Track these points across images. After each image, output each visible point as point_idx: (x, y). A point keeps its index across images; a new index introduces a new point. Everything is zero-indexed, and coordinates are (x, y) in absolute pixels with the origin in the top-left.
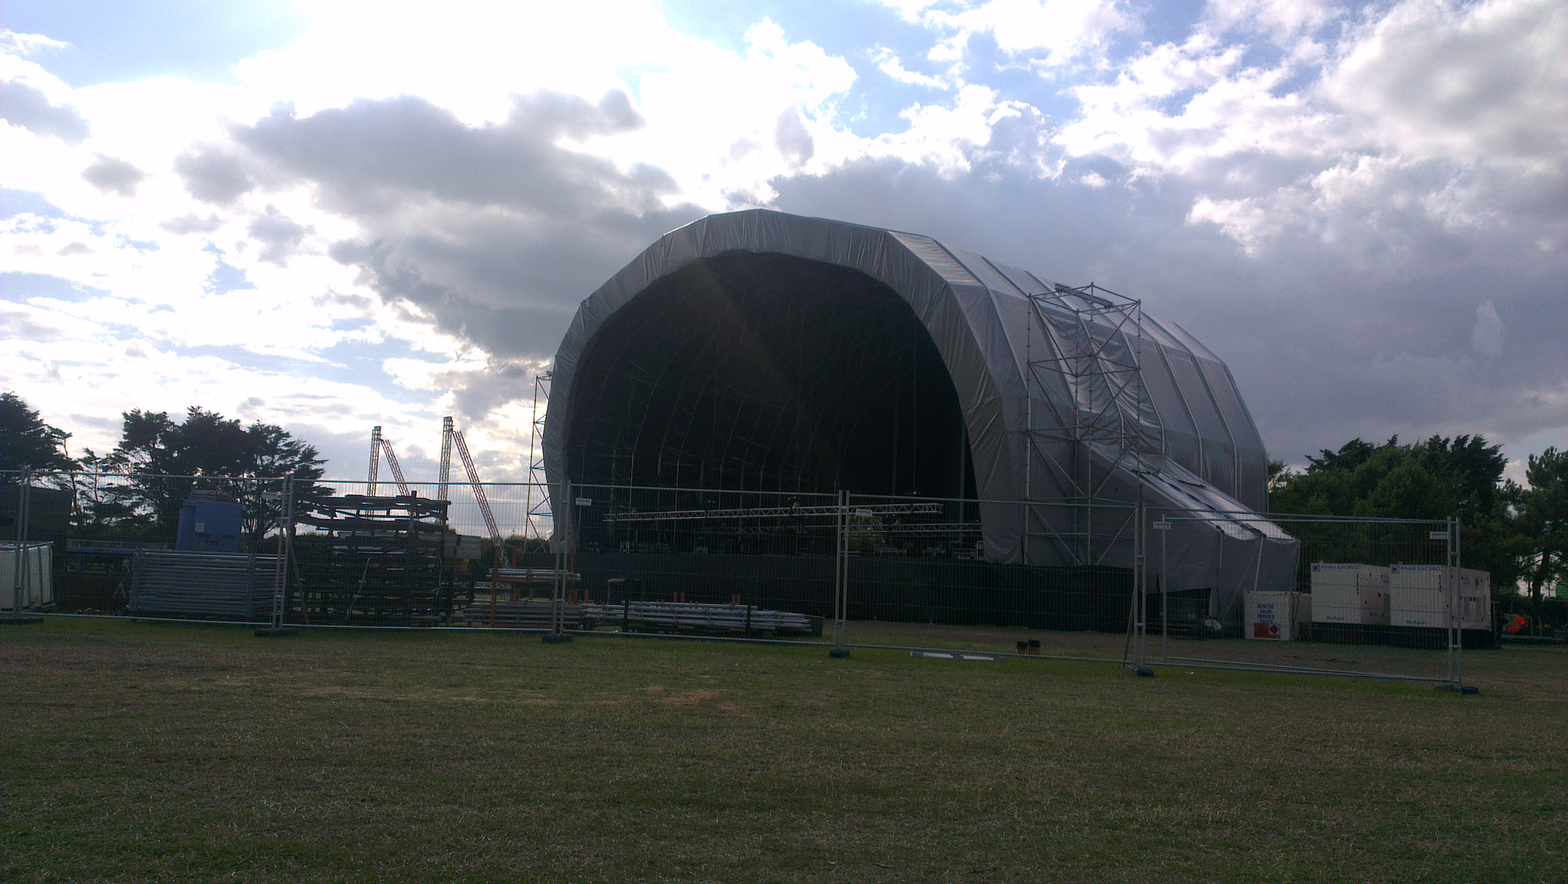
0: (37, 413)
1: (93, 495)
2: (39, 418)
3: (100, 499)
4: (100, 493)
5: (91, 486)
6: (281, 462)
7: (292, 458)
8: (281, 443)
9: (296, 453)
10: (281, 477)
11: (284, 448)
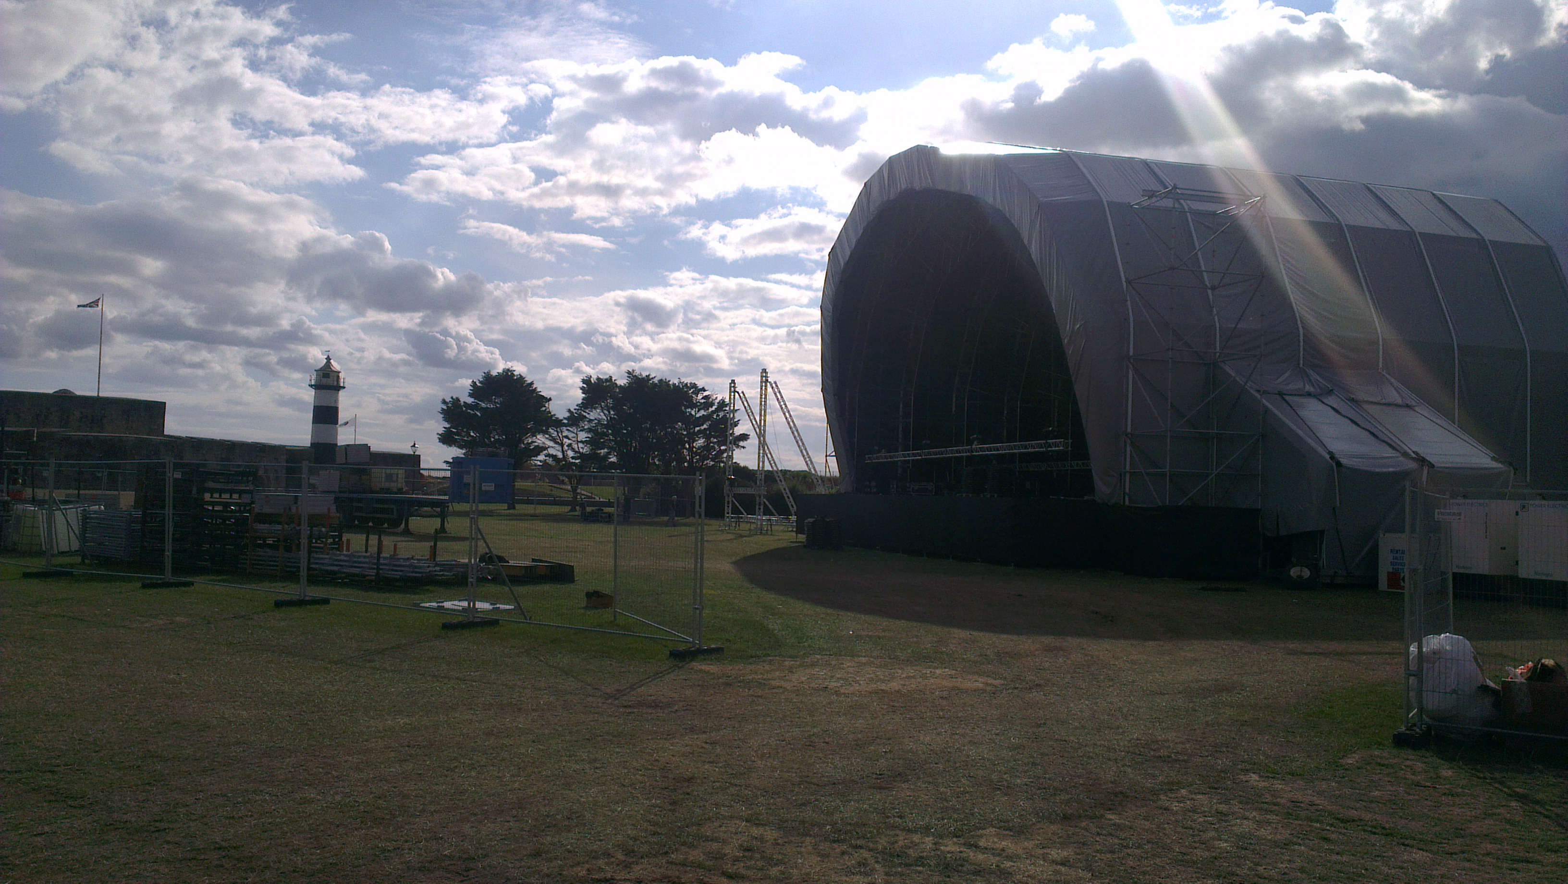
0: (532, 383)
1: (575, 446)
2: (534, 386)
3: (581, 450)
4: (581, 445)
5: (574, 439)
6: (702, 412)
7: (711, 410)
8: (700, 396)
9: (712, 404)
10: (705, 426)
11: (703, 401)
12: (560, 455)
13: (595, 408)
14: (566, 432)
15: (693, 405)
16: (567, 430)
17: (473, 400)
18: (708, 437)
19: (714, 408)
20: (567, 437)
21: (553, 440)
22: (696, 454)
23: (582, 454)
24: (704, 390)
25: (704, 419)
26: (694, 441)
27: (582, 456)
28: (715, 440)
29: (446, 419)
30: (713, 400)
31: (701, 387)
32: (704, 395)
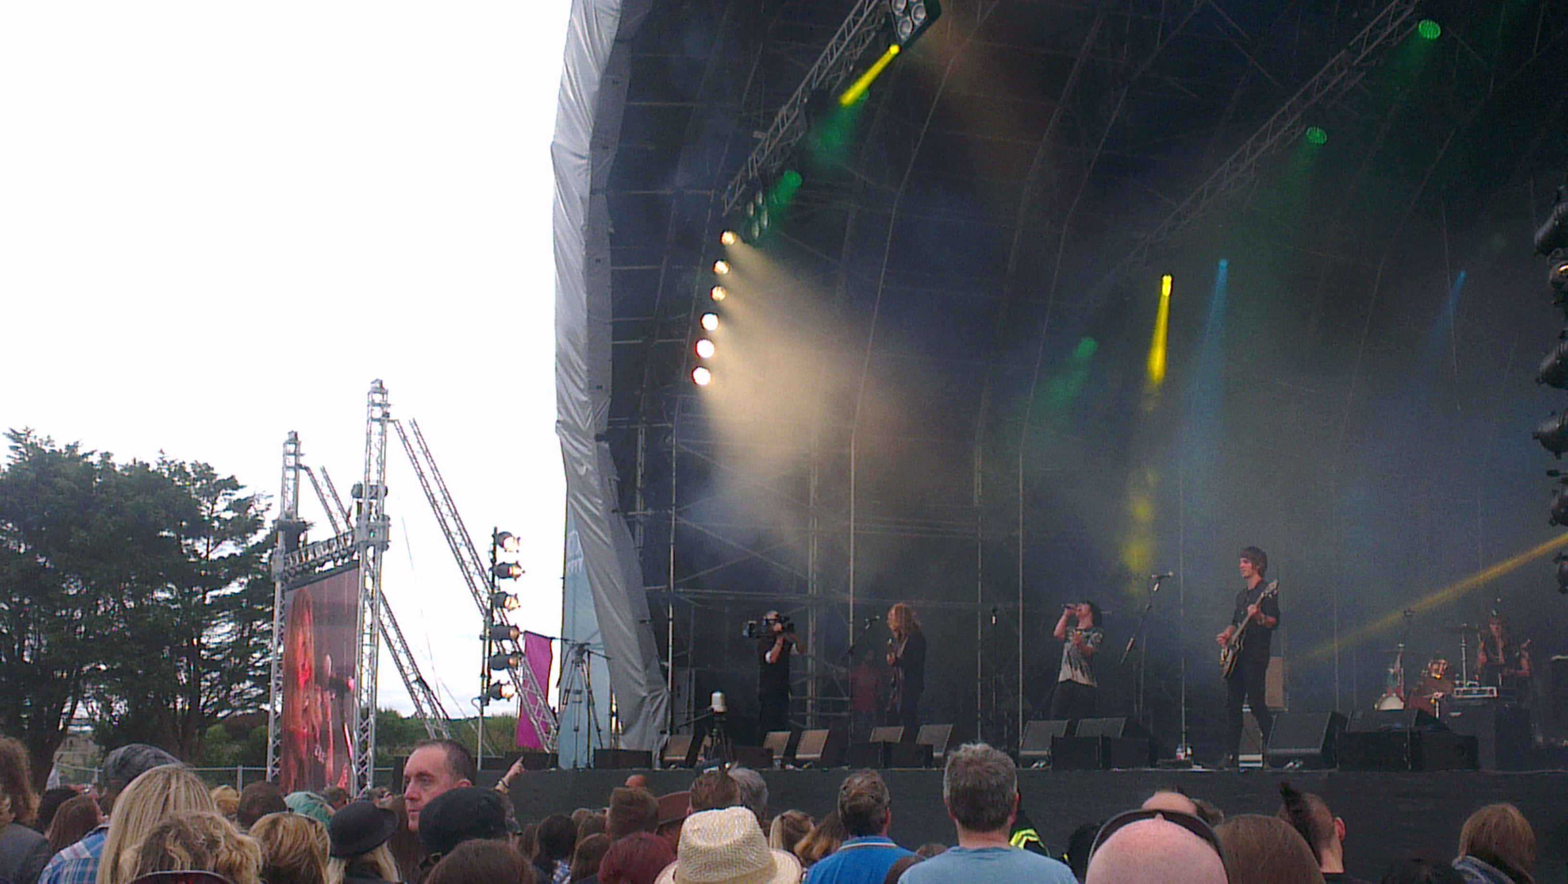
15: (198, 528)
19: (263, 535)
22: (212, 665)
25: (232, 567)
26: (204, 626)
30: (259, 513)
31: (225, 476)
32: (234, 498)
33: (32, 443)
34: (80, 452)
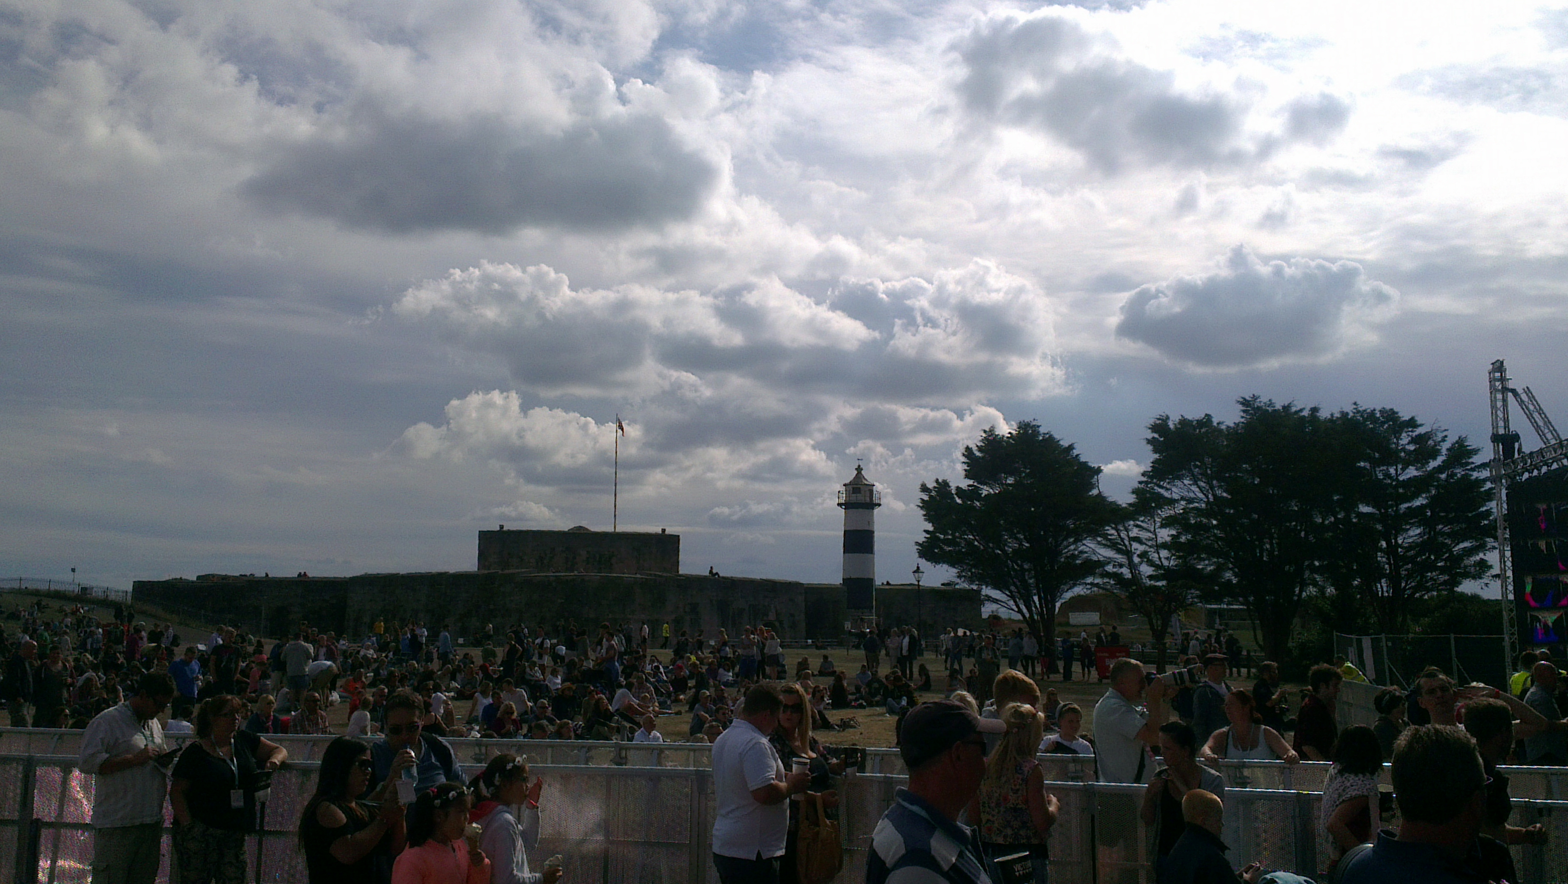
0: (1069, 444)
1: (1154, 556)
2: (1075, 452)
3: (1166, 563)
4: (1164, 553)
5: (1150, 543)
6: (1412, 472)
7: (1433, 464)
8: (1405, 439)
9: (1434, 453)
10: (1419, 502)
11: (1412, 447)
12: (1126, 572)
13: (1180, 478)
14: (1136, 530)
15: (1390, 456)
16: (1137, 526)
17: (971, 482)
18: (1428, 524)
19: (1439, 460)
20: (1137, 540)
21: (1113, 545)
22: (1408, 559)
23: (1168, 570)
24: (1412, 423)
25: (1416, 486)
26: (1399, 531)
27: (1167, 574)
28: (1447, 529)
29: (929, 518)
30: (1437, 443)
31: (1406, 418)
32: (1414, 434)
33: (1258, 407)
34: (1294, 409)
